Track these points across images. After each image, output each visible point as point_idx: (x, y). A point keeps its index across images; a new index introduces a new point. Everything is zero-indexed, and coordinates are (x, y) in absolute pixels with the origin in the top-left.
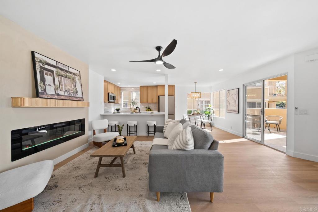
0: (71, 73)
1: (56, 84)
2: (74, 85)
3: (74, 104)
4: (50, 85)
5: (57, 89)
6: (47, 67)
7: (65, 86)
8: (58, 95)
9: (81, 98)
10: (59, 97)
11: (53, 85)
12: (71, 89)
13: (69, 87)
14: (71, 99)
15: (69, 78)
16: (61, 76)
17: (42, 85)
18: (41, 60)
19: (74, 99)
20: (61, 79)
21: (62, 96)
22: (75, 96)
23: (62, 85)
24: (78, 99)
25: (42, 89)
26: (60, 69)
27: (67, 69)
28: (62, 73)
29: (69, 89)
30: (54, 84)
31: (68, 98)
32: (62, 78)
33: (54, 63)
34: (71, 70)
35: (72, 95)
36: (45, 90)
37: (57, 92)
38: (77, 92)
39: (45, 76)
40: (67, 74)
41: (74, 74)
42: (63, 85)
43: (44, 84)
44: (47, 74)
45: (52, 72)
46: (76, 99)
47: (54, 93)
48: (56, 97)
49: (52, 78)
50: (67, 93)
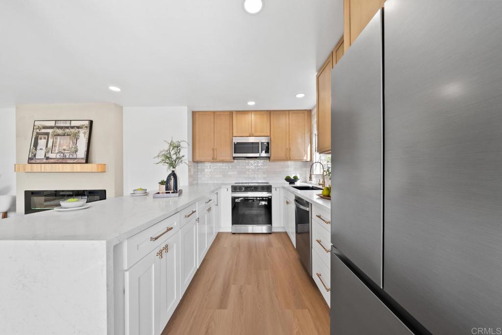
0: (73, 127)
1: (49, 146)
2: (73, 143)
3: (67, 168)
4: (42, 149)
5: (48, 152)
6: (43, 131)
7: (59, 146)
8: (47, 158)
9: (83, 159)
10: (47, 161)
11: (44, 148)
12: (67, 148)
13: (65, 147)
14: (64, 162)
15: (67, 135)
16: (59, 135)
17: (34, 150)
18: (39, 127)
19: (68, 162)
20: (56, 139)
21: (51, 159)
22: (71, 157)
23: (55, 146)
24: (75, 161)
25: (33, 155)
26: (59, 128)
27: (68, 124)
28: (60, 131)
29: (64, 150)
30: (47, 146)
31: (60, 161)
32: (59, 137)
33: (52, 124)
34: (74, 124)
35: (67, 157)
36: (35, 156)
37: (47, 156)
38: (76, 151)
39: (39, 141)
40: (67, 130)
41: (78, 127)
42: (57, 147)
43: (36, 150)
44: (41, 139)
45: (48, 134)
46: (72, 161)
47: (43, 157)
48: (45, 161)
49: (46, 141)
50: (59, 154)
